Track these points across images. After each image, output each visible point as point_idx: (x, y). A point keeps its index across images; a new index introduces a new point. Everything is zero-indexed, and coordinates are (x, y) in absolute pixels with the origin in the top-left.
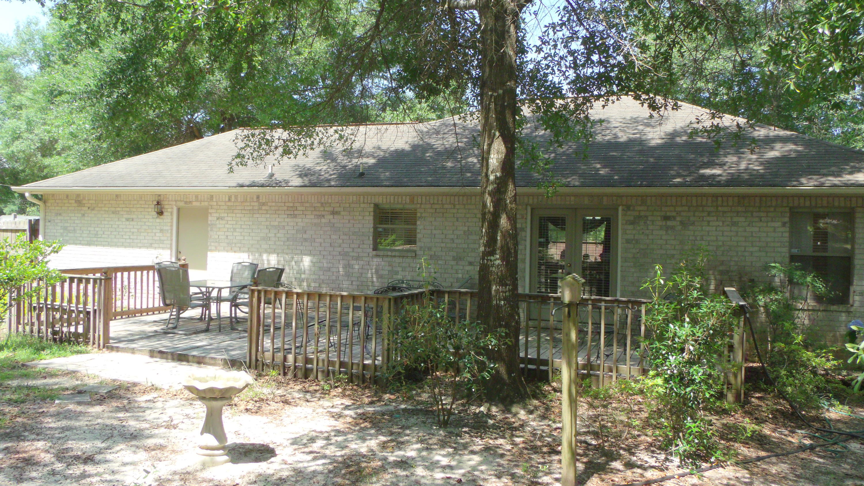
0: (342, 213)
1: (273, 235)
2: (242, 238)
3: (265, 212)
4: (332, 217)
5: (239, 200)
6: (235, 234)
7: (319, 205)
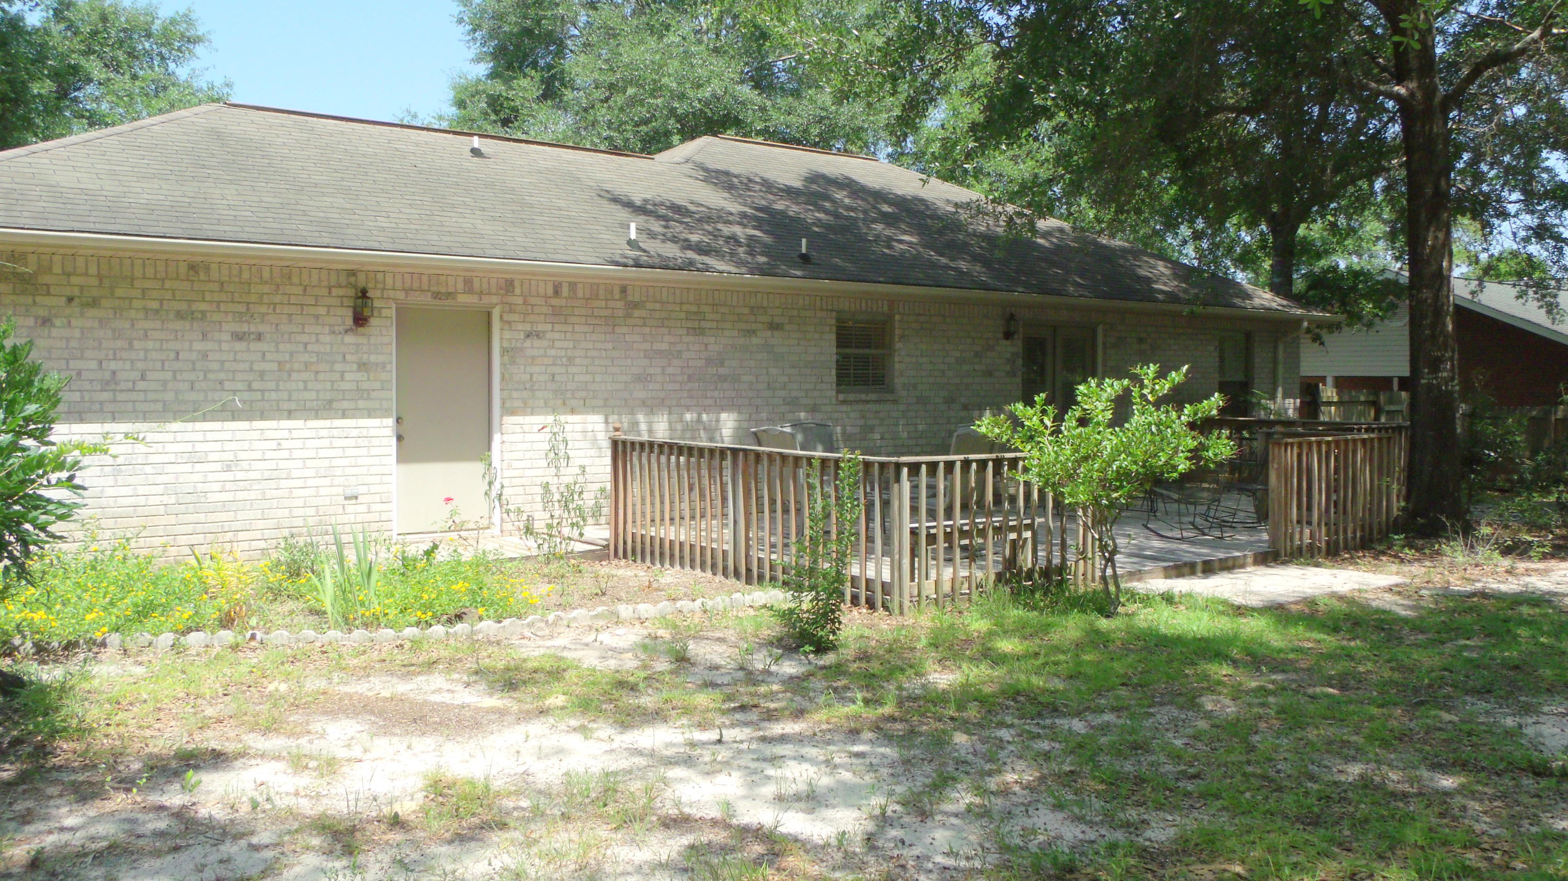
0: (787, 327)
1: (659, 370)
2: (588, 378)
3: (640, 322)
4: (769, 333)
5: (580, 293)
6: (573, 370)
7: (746, 311)
